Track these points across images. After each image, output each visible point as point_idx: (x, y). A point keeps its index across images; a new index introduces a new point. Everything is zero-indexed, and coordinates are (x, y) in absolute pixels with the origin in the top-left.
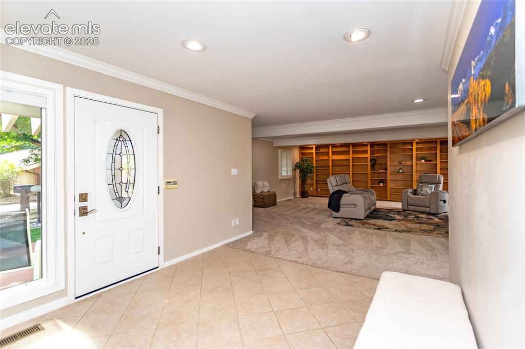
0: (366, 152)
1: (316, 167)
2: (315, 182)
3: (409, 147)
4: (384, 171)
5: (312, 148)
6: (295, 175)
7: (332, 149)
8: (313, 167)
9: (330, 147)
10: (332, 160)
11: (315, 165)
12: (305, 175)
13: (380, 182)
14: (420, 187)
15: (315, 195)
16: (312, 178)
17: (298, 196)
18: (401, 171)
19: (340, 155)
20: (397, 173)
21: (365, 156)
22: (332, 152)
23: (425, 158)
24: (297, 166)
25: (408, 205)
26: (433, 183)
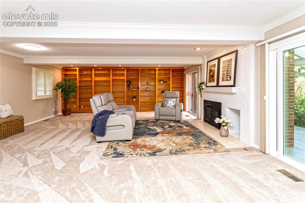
0: (123, 75)
1: (80, 86)
2: (78, 100)
3: (153, 72)
4: (136, 89)
5: (76, 70)
6: (57, 95)
7: (95, 72)
8: (76, 87)
9: (93, 70)
10: (95, 81)
11: (78, 85)
12: (67, 95)
13: (133, 98)
14: (166, 101)
15: (79, 111)
16: (75, 97)
17: (61, 114)
18: (148, 89)
19: (102, 77)
20: (145, 90)
21: (122, 78)
22: (95, 74)
23: (163, 80)
24: (58, 86)
25: (159, 116)
26: (174, 98)
